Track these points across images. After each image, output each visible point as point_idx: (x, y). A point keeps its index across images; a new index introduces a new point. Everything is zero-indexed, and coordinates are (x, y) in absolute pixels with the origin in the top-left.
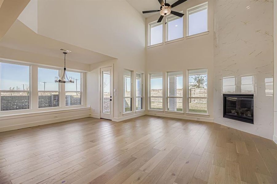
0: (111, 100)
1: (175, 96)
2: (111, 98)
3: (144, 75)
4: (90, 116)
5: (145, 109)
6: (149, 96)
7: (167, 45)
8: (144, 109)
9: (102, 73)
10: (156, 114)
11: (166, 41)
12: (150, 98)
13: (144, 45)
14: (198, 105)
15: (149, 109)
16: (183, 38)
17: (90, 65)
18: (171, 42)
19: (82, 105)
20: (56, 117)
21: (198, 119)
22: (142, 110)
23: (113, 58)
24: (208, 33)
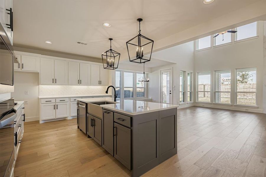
0: (170, 93)
1: (220, 91)
2: (170, 92)
3: (193, 74)
5: (194, 101)
6: (197, 91)
7: (214, 49)
8: (192, 101)
9: (161, 74)
10: (204, 105)
11: (214, 46)
12: (198, 92)
13: (193, 50)
14: (242, 101)
15: (197, 101)
16: (232, 42)
17: (151, 68)
18: (218, 46)
19: (146, 97)
21: (246, 110)
22: (191, 102)
23: (171, 63)
24: (257, 37)
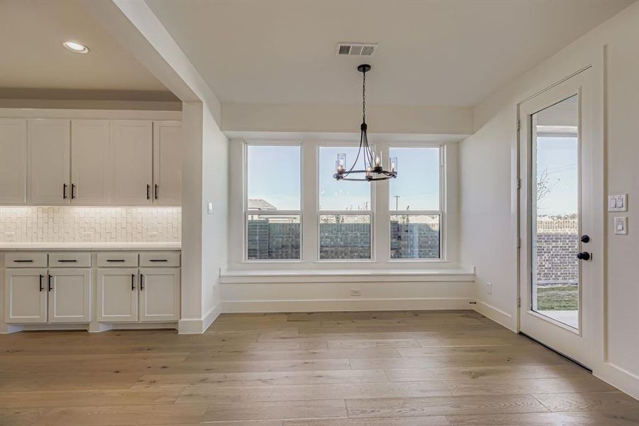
0: (584, 256)
4: (473, 307)
17: (473, 108)
19: (446, 260)
20: (356, 293)
